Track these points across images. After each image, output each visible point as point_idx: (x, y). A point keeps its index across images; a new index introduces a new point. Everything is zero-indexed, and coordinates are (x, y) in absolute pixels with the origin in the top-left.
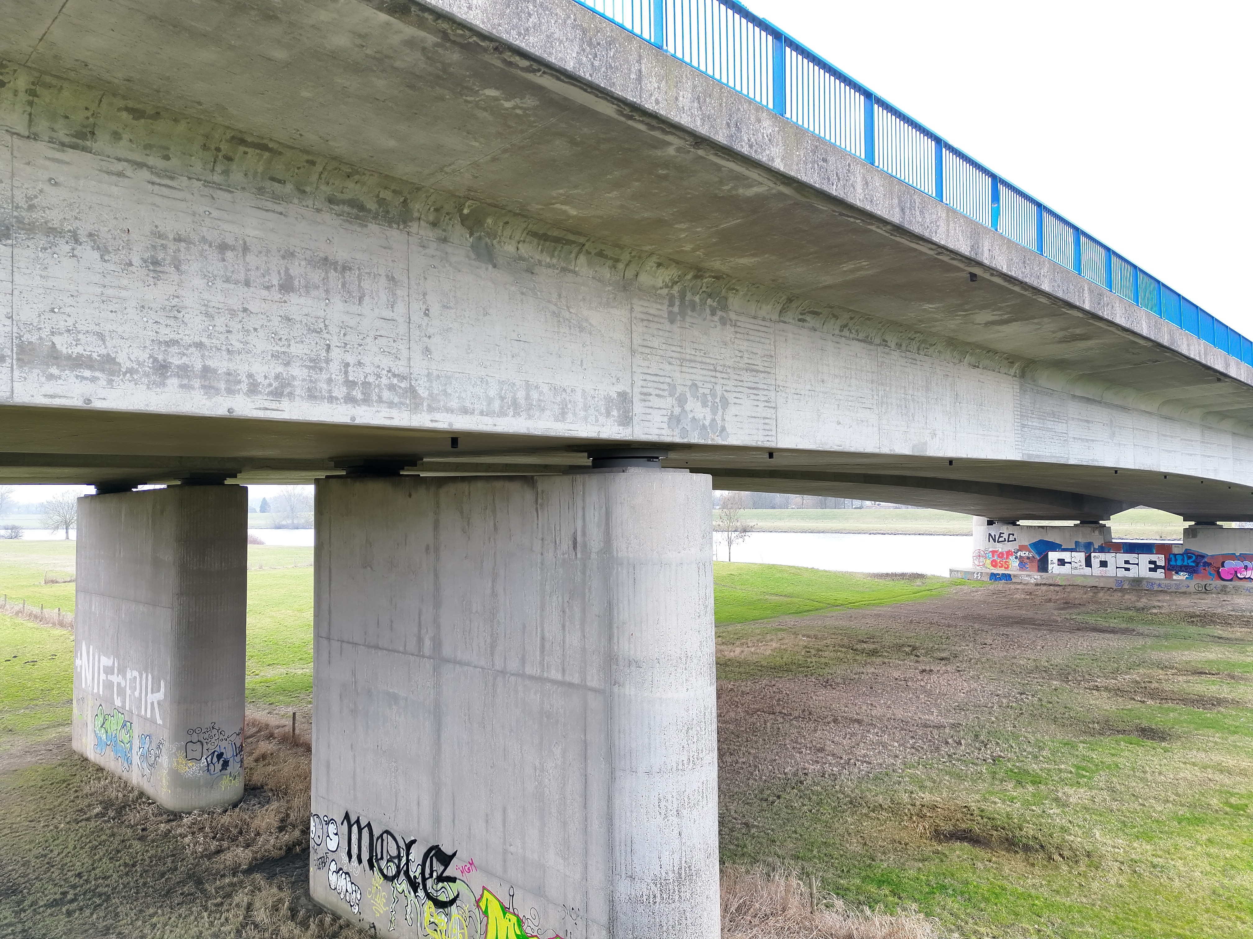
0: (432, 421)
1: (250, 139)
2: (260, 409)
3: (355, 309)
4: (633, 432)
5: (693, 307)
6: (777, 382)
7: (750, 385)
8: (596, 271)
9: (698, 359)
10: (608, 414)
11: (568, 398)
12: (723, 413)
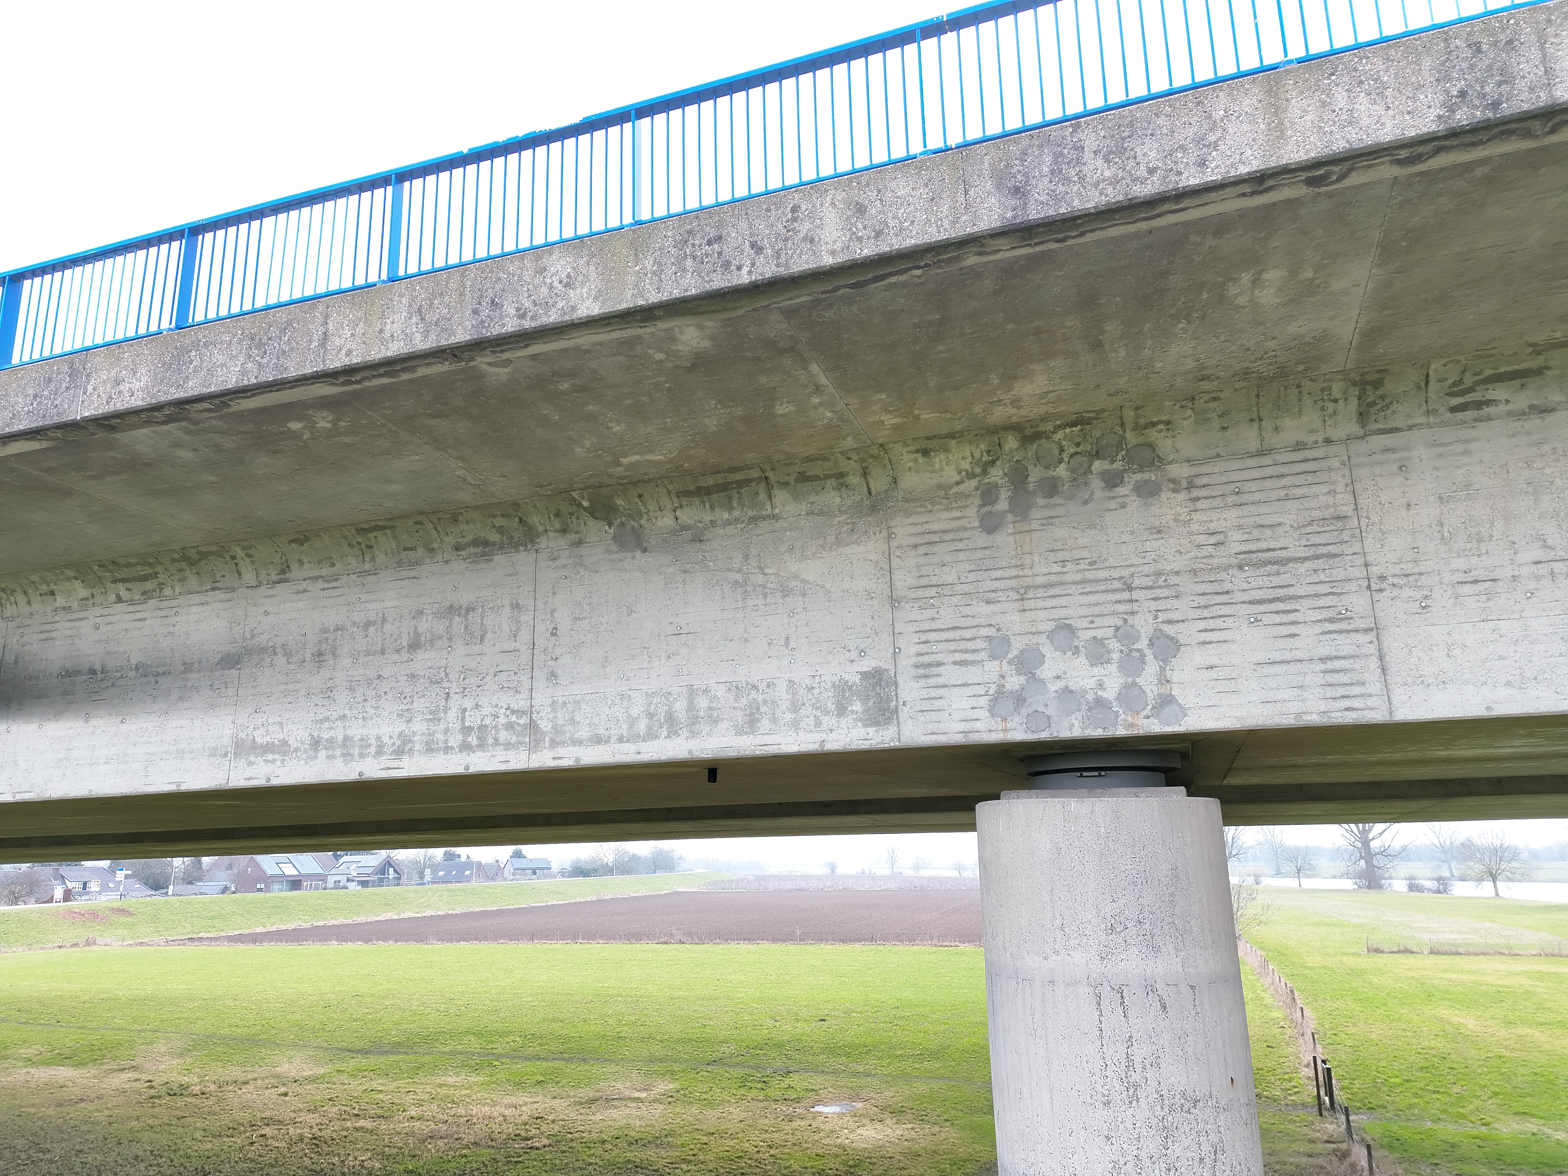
0: (554, 758)
4: (899, 734)
5: (1051, 488)
6: (1375, 570)
7: (1257, 595)
8: (812, 502)
9: (1069, 578)
10: (842, 710)
11: (760, 698)
12: (1163, 669)
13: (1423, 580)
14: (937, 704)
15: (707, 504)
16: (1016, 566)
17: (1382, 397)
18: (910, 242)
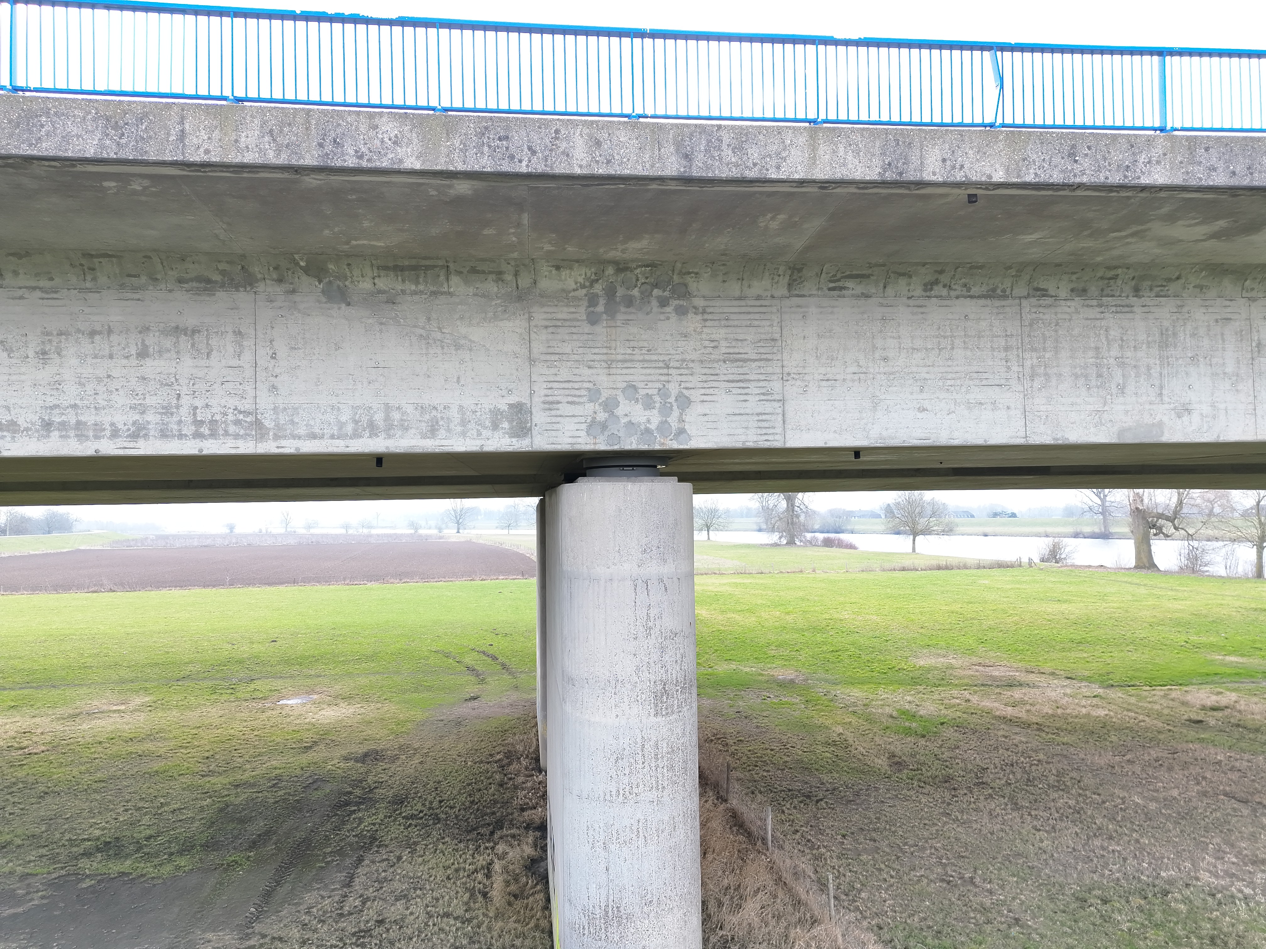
0: (278, 447)
2: (120, 448)
3: (203, 363)
4: (532, 443)
5: (629, 302)
6: (786, 370)
7: (731, 377)
8: (477, 288)
9: (637, 357)
10: (495, 427)
11: (439, 415)
12: (681, 414)
13: (807, 377)
14: (556, 426)
15: (400, 278)
16: (606, 347)
17: (800, 277)
18: (627, 172)
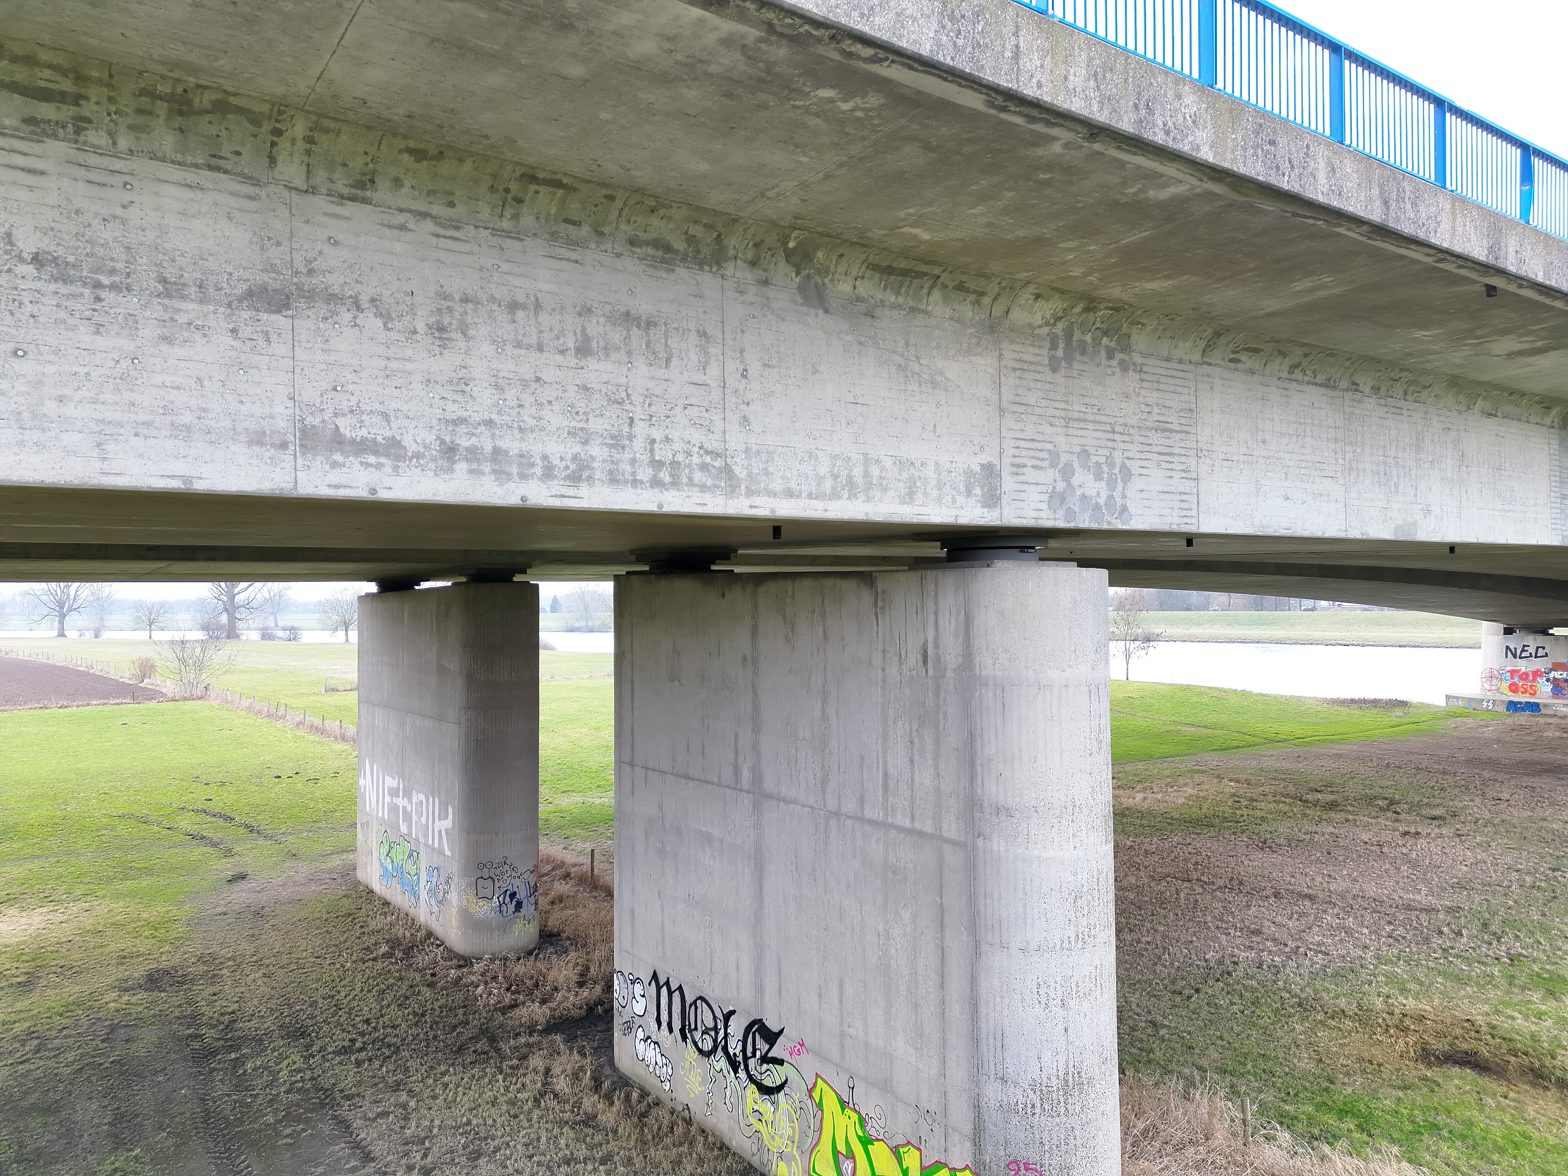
0: (751, 507)
1: (541, 176)
2: (556, 496)
3: (661, 373)
4: (1001, 515)
5: (1083, 348)
7: (1161, 449)
8: (954, 310)
9: (1088, 417)
10: (969, 492)
11: (917, 474)
12: (1124, 488)
13: (1214, 456)
14: (1023, 496)
15: (883, 284)
16: (1065, 401)
17: (1216, 344)
